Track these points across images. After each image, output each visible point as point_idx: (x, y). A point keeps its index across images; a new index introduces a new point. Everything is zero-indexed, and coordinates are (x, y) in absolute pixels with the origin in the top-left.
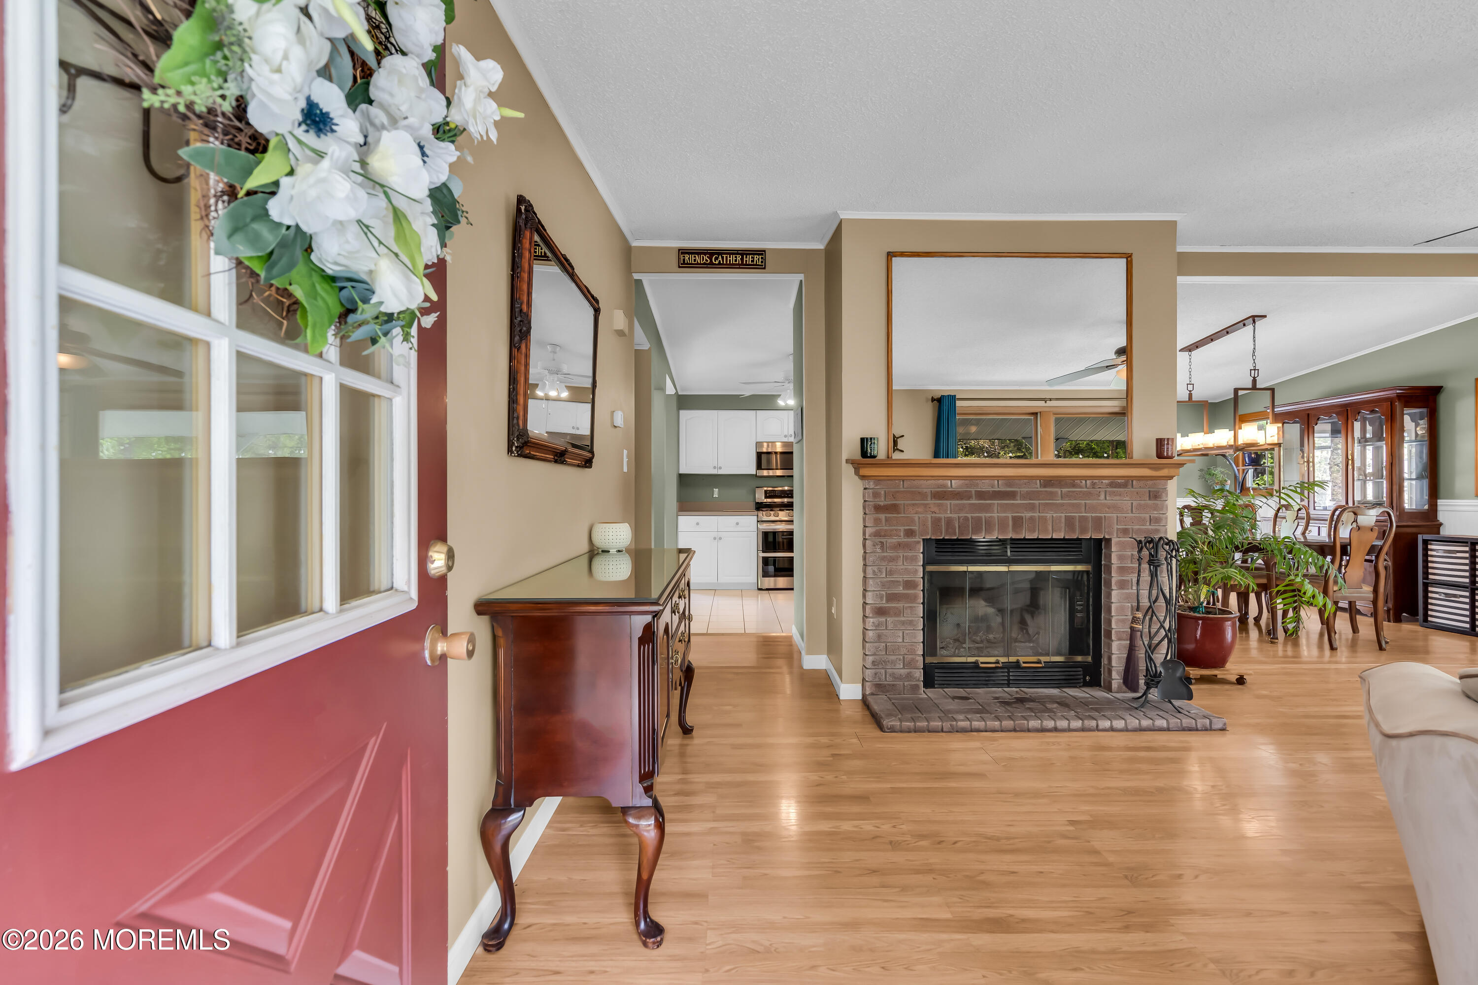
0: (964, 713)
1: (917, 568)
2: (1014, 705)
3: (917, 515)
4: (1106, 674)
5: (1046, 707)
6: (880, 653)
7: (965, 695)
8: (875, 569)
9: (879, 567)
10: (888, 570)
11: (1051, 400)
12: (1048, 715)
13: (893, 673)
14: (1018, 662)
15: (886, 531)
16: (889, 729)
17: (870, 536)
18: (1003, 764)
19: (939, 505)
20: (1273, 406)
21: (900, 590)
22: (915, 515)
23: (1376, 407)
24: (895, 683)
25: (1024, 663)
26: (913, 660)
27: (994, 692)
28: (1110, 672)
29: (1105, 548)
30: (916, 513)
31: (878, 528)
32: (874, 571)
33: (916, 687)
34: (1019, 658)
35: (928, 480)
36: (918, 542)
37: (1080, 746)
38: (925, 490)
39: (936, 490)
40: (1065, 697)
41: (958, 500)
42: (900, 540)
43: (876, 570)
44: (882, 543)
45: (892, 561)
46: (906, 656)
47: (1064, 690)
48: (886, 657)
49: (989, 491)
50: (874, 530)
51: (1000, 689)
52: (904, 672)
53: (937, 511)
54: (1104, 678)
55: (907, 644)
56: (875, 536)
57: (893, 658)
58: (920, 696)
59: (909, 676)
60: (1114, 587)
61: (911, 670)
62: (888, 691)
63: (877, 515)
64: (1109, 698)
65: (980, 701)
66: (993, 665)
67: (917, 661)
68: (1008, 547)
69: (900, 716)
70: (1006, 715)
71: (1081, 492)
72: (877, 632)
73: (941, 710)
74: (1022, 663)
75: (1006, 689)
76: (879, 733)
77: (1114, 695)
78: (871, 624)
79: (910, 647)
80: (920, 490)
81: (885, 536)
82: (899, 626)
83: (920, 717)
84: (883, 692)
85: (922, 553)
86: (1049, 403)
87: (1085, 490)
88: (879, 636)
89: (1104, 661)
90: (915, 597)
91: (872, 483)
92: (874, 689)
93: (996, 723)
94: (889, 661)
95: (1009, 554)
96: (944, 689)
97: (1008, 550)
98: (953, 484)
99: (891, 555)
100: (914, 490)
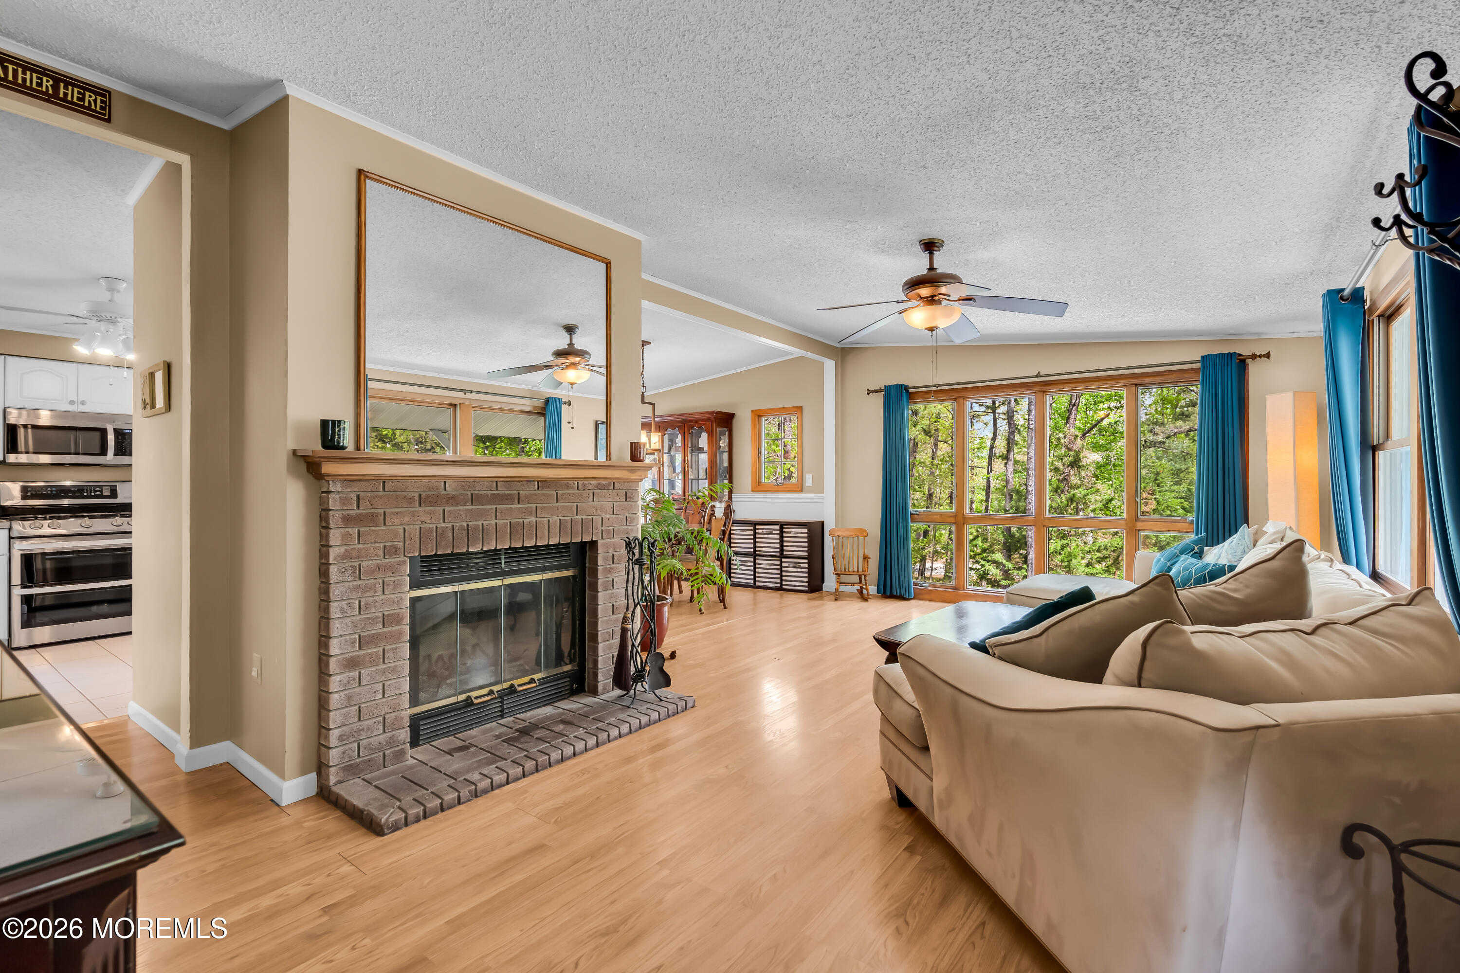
0: (477, 768)
1: (402, 595)
2: (522, 740)
3: (402, 527)
4: (591, 678)
5: (554, 732)
6: (351, 721)
7: (460, 744)
8: (344, 604)
9: (349, 601)
10: (362, 604)
11: (472, 392)
12: (563, 741)
13: (370, 744)
14: (512, 686)
15: (359, 550)
16: (389, 829)
17: (335, 559)
18: (553, 820)
19: (430, 513)
20: (654, 418)
21: (378, 628)
22: (399, 527)
23: (702, 424)
24: (373, 756)
25: (519, 686)
26: (396, 718)
27: (491, 730)
28: (596, 675)
29: (589, 550)
30: (401, 525)
31: (347, 547)
32: (342, 609)
33: (402, 752)
34: (512, 682)
35: (417, 481)
36: (404, 562)
37: (606, 765)
38: (412, 494)
39: (426, 493)
40: (563, 714)
41: (452, 505)
42: (378, 562)
43: (345, 607)
44: (353, 567)
45: (368, 591)
46: (387, 716)
47: (556, 704)
48: (360, 723)
49: (487, 495)
50: (343, 550)
51: (494, 724)
52: (383, 738)
53: (428, 521)
54: (588, 683)
55: (389, 699)
56: (343, 559)
57: (370, 722)
58: (407, 763)
59: (391, 742)
60: (600, 589)
61: (394, 733)
62: (362, 771)
63: (347, 530)
64: (597, 703)
65: (482, 746)
66: (488, 698)
67: (402, 718)
68: (503, 557)
69: (398, 803)
70: (523, 755)
71: (573, 494)
72: (346, 692)
73: (445, 774)
74: (517, 687)
75: (501, 721)
76: (378, 841)
77: (605, 697)
78: (337, 683)
79: (392, 702)
80: (406, 494)
81: (358, 557)
82: (377, 677)
83: (426, 794)
84: (354, 774)
85: (408, 575)
86: (469, 395)
87: (577, 491)
88: (349, 698)
89: (589, 665)
90: (400, 633)
91: (338, 485)
92: (341, 774)
93: (518, 770)
94: (363, 729)
95: (503, 565)
96: (432, 743)
97: (503, 562)
98: (447, 486)
99: (367, 582)
100: (399, 493)
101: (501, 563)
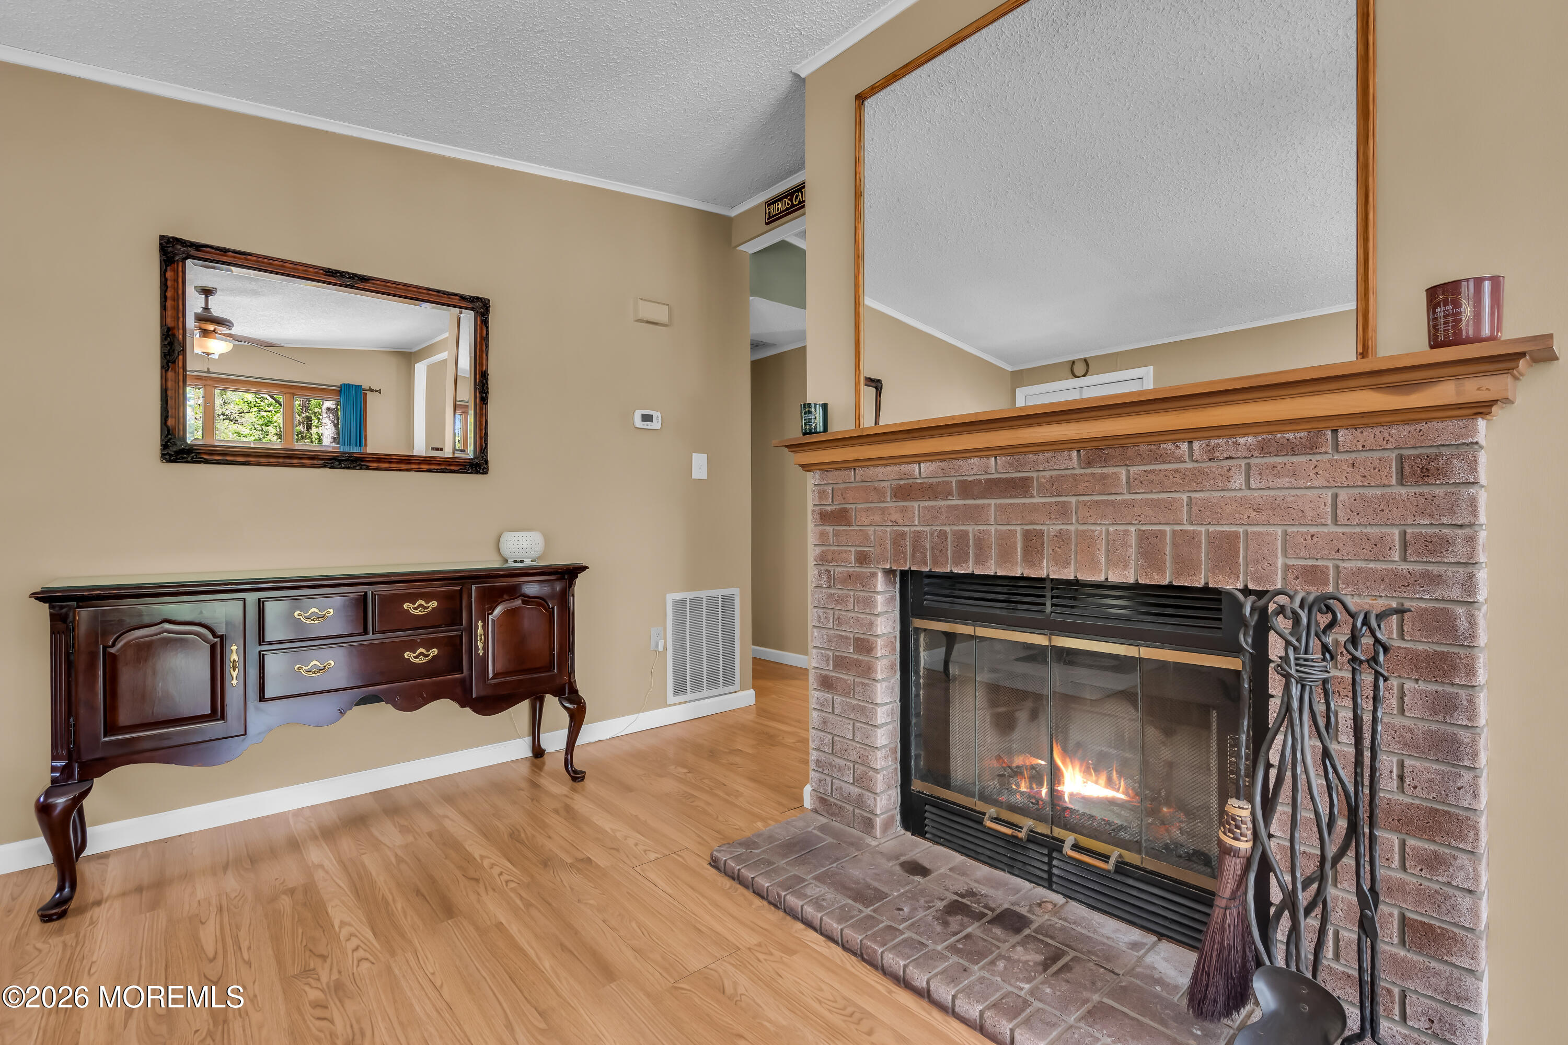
3: (872, 528)
6: (826, 749)
8: (821, 612)
9: (825, 610)
10: (836, 616)
13: (844, 789)
14: (1062, 839)
15: (834, 553)
17: (815, 560)
19: (902, 510)
21: (850, 652)
22: (868, 528)
24: (843, 804)
25: (1076, 847)
26: (867, 774)
30: (872, 525)
31: (824, 548)
32: (819, 617)
33: (883, 822)
35: (888, 466)
36: (875, 572)
38: (883, 484)
39: (899, 482)
41: (929, 499)
42: (850, 569)
43: (821, 615)
44: (829, 572)
45: (841, 603)
46: (856, 766)
48: (833, 758)
49: (980, 481)
50: (820, 551)
51: (1029, 884)
52: (851, 790)
53: (900, 522)
55: (857, 744)
56: (820, 561)
57: (843, 763)
61: (862, 791)
62: (834, 814)
63: (824, 528)
65: (926, 885)
66: (1010, 832)
67: (871, 778)
68: (1049, 594)
71: (1177, 471)
72: (824, 715)
74: (1067, 845)
79: (861, 752)
80: (876, 484)
81: (832, 561)
82: (847, 712)
84: (828, 813)
85: (898, 594)
87: (1190, 465)
88: (825, 722)
90: (869, 667)
91: (817, 476)
92: (818, 803)
94: (838, 767)
95: (1048, 609)
97: (1049, 604)
98: (922, 470)
99: (840, 592)
100: (868, 484)
101: (1044, 604)
